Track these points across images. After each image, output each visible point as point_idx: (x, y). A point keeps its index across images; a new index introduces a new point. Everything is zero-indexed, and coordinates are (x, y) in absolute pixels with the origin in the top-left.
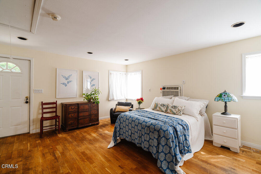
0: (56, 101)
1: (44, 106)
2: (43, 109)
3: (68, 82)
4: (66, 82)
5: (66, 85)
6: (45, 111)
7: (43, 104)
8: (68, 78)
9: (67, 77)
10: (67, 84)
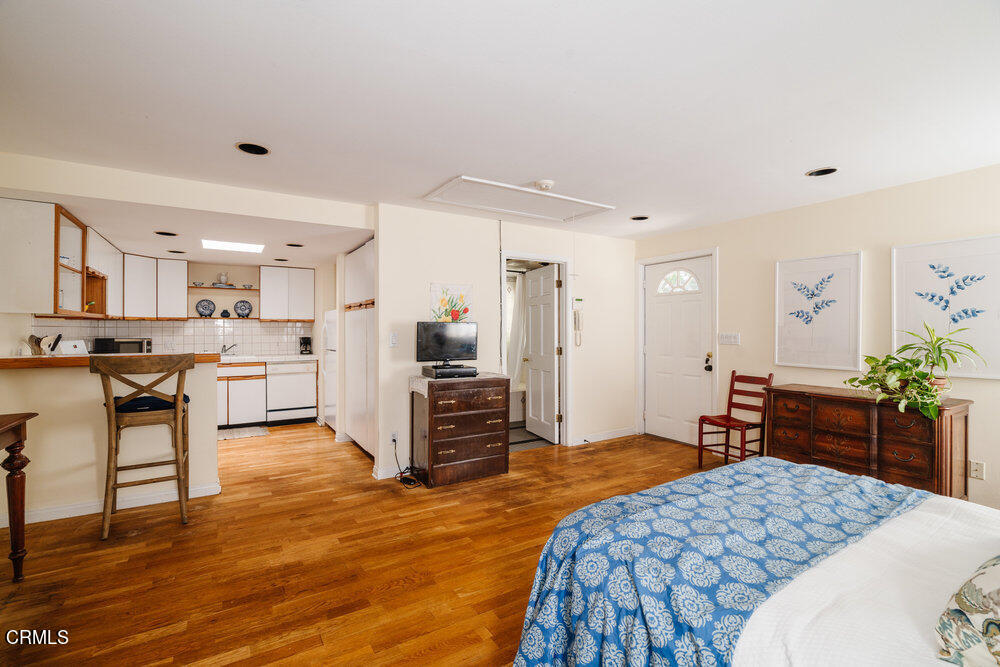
0: (771, 375)
1: (738, 386)
2: (733, 392)
3: (817, 308)
4: (808, 306)
5: (808, 320)
6: (737, 399)
7: (735, 378)
8: (816, 292)
9: (811, 287)
10: (812, 313)
